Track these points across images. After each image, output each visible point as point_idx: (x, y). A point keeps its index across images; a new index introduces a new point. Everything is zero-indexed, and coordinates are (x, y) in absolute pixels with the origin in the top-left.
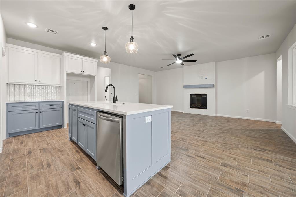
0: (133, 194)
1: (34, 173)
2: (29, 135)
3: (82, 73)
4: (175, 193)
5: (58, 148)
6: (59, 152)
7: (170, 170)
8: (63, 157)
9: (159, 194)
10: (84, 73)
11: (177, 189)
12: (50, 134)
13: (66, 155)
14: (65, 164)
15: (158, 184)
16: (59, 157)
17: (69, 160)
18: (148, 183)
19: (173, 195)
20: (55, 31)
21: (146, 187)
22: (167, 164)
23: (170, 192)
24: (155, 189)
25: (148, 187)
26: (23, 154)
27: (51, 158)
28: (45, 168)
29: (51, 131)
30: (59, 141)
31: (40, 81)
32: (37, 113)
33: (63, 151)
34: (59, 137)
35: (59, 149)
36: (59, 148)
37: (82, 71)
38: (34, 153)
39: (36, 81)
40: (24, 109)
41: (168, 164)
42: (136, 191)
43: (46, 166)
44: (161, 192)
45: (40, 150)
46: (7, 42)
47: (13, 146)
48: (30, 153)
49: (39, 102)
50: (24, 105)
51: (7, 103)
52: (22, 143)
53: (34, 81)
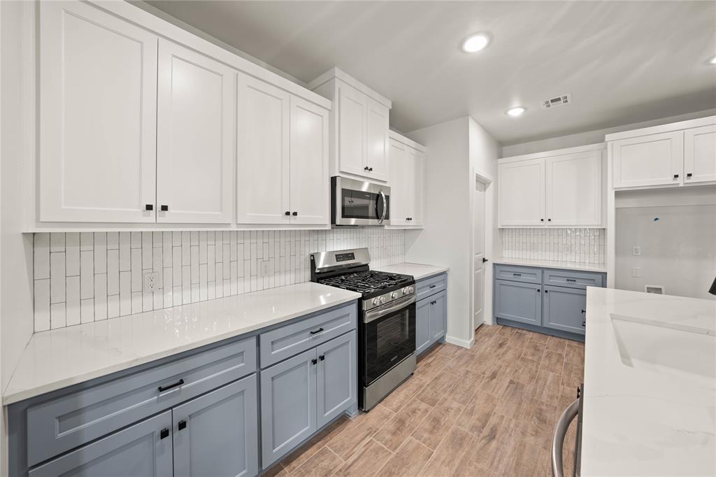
1: (463, 429)
2: (524, 332)
3: (682, 182)
5: (542, 403)
6: (534, 418)
8: (530, 440)
10: (692, 180)
12: (559, 351)
13: (541, 440)
14: (518, 464)
16: (523, 433)
17: (536, 467)
20: (561, 97)
26: (484, 373)
27: (511, 420)
28: (482, 435)
29: (567, 342)
30: (563, 384)
31: (549, 220)
32: (539, 291)
33: (544, 421)
34: (571, 372)
35: (541, 410)
36: (544, 407)
37: (683, 176)
38: (497, 383)
39: (542, 220)
40: (517, 278)
43: (487, 434)
45: (511, 382)
46: (500, 156)
47: (488, 344)
48: (494, 376)
49: (543, 269)
50: (517, 270)
51: (494, 264)
52: (501, 345)
53: (538, 222)
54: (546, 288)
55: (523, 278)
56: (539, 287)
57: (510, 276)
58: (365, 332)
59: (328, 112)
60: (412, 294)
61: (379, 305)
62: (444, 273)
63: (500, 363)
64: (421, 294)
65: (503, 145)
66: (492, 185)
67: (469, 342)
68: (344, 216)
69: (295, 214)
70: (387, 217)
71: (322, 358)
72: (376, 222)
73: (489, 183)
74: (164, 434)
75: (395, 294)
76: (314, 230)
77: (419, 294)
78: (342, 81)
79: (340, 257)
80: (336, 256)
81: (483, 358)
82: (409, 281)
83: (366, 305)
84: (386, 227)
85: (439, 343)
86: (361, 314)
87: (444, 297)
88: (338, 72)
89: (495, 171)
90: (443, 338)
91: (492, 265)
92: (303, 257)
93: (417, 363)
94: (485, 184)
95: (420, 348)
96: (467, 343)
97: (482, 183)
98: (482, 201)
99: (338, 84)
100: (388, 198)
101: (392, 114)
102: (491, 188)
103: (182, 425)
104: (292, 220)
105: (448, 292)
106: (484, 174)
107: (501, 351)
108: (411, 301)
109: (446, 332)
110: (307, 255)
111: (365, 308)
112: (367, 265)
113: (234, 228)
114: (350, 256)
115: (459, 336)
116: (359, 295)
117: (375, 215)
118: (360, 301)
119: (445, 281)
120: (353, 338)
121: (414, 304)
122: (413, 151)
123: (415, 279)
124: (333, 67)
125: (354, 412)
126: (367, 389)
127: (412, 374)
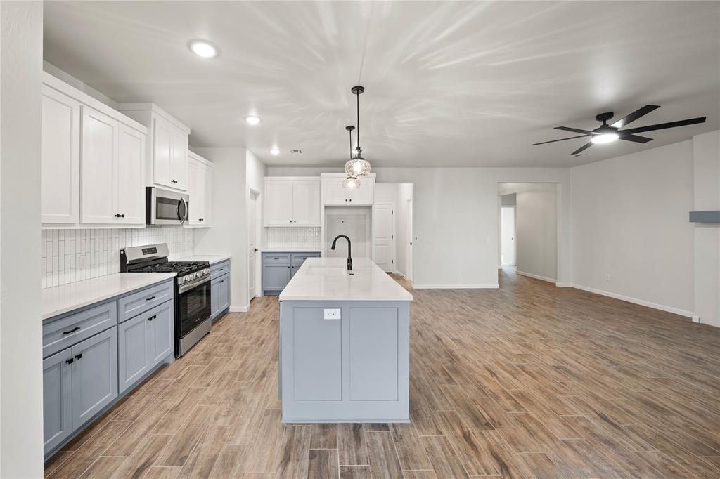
0: (292, 424)
1: (246, 345)
3: (348, 203)
4: (339, 466)
7: (382, 435)
9: (319, 449)
10: (351, 203)
11: (350, 464)
15: (336, 437)
18: (324, 426)
19: (333, 465)
21: (317, 428)
22: (394, 422)
23: (335, 459)
24: (322, 439)
25: (318, 430)
26: (257, 321)
27: (272, 335)
28: (257, 344)
31: (295, 221)
32: (289, 267)
37: (348, 200)
39: (291, 221)
40: (277, 261)
41: (393, 424)
42: (300, 424)
43: (259, 343)
44: (324, 449)
45: (273, 321)
46: (266, 175)
47: (258, 307)
48: (263, 321)
49: (291, 253)
50: (276, 255)
51: (262, 253)
52: (267, 306)
53: (289, 223)
54: (293, 265)
55: (280, 260)
56: (289, 265)
57: (272, 260)
58: (180, 300)
59: (144, 136)
60: (208, 274)
61: (188, 281)
62: (228, 260)
63: (266, 314)
64: (214, 275)
65: (268, 167)
66: (261, 195)
67: (246, 307)
68: (157, 218)
69: (123, 216)
70: (187, 219)
71: (155, 317)
72: (178, 222)
73: (259, 194)
74: (70, 361)
75: (198, 274)
76: (122, 229)
77: (212, 276)
78: (157, 113)
79: (146, 251)
80: (143, 250)
81: (255, 314)
82: (206, 265)
83: (180, 281)
84: (184, 226)
85: (225, 312)
86: (176, 287)
87: (228, 278)
88: (154, 107)
89: (262, 185)
90: (228, 309)
91: (260, 254)
92: (113, 253)
93: (212, 325)
94: (256, 195)
95: (214, 314)
96: (245, 308)
97: (255, 195)
98: (253, 206)
99: (153, 115)
100: (187, 203)
101: (191, 137)
102: (259, 198)
103: (79, 356)
104: (120, 220)
105: (231, 275)
106: (256, 189)
107: (267, 308)
108: (208, 279)
109: (230, 304)
110: (118, 249)
111: (179, 283)
112: (165, 258)
113: (78, 227)
114: (153, 250)
115: (239, 305)
116: (176, 274)
117: (177, 217)
118: (175, 279)
119: (228, 266)
120: (171, 304)
121: (209, 282)
122: (204, 166)
123: (210, 263)
124: (151, 102)
125: (172, 360)
126: (182, 341)
127: (209, 333)
